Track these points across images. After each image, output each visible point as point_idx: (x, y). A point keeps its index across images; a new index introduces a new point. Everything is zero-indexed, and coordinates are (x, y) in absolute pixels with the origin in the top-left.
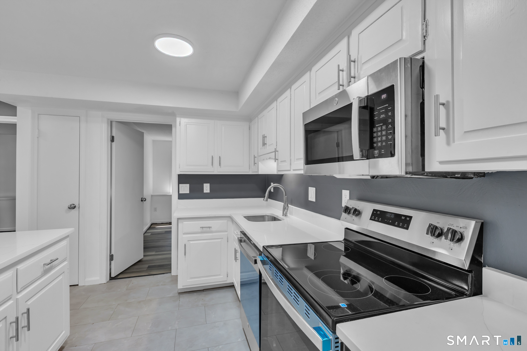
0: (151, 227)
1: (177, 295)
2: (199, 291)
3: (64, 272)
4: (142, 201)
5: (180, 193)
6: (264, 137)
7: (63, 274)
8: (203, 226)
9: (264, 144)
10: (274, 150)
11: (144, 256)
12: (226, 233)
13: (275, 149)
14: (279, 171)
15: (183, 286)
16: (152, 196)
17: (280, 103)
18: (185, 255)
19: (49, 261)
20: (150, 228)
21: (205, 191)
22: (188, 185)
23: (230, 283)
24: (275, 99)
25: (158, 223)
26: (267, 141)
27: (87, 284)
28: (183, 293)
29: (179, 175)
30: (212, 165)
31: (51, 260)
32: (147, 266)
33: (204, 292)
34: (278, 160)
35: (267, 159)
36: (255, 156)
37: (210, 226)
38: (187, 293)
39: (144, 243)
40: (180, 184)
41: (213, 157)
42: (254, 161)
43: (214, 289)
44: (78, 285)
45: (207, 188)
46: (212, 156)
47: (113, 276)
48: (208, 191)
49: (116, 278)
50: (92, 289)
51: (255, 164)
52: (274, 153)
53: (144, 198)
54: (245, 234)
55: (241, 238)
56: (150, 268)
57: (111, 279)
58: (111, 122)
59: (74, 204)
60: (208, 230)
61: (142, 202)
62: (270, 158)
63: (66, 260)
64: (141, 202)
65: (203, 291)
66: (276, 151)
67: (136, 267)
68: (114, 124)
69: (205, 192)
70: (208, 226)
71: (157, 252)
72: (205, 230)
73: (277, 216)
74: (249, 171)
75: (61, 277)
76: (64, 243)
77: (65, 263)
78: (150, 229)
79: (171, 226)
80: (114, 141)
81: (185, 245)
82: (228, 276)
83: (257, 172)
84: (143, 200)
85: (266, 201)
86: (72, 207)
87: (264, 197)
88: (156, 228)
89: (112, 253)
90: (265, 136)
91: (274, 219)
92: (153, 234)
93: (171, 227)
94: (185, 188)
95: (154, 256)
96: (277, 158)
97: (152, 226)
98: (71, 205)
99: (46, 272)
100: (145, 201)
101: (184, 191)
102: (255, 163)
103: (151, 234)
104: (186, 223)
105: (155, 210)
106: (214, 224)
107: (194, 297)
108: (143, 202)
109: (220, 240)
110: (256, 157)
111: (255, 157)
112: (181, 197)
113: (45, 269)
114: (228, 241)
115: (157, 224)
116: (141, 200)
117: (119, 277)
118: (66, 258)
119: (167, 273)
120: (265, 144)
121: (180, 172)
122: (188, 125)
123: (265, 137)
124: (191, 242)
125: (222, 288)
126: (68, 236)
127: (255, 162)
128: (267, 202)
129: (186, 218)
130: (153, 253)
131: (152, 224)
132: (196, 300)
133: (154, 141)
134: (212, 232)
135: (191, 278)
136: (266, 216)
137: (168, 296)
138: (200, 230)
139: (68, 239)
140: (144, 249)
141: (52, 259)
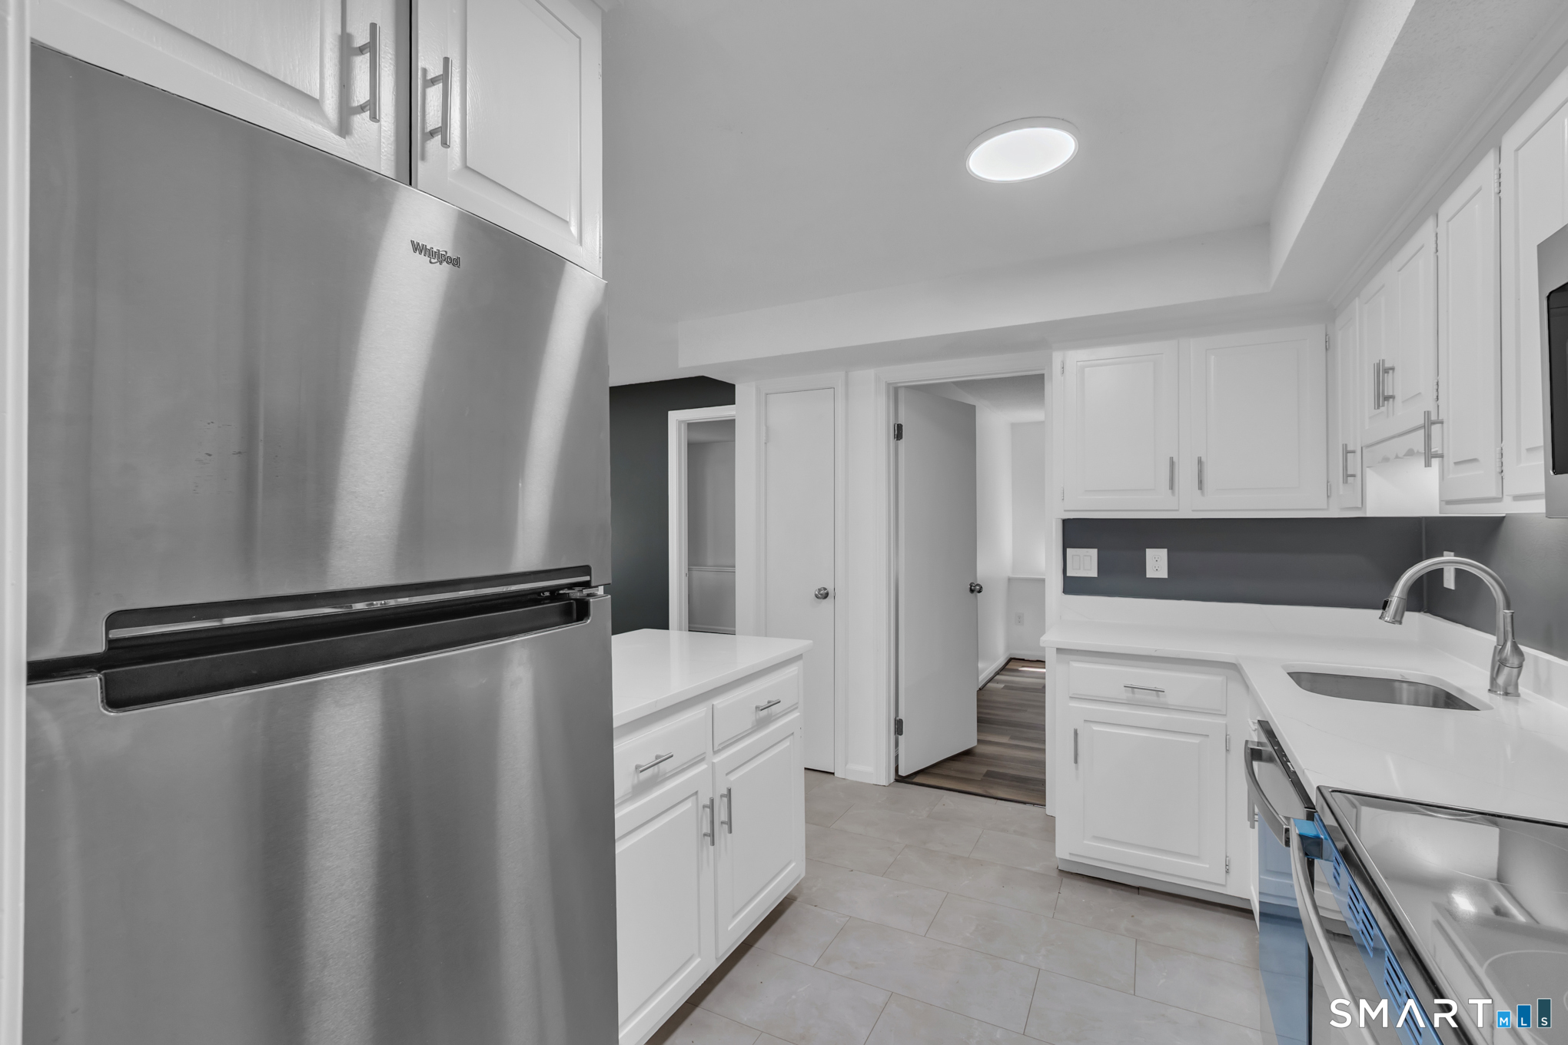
0: (1007, 667)
1: (1055, 874)
2: (1123, 888)
3: (793, 733)
4: (972, 591)
5: (1068, 575)
6: (1383, 371)
7: (791, 737)
8: (1135, 684)
9: (1383, 398)
10: (1421, 421)
11: (979, 741)
12: (1221, 721)
13: (1427, 414)
14: (1449, 502)
15: (1070, 854)
16: (1010, 580)
17: (1448, 221)
18: (1076, 761)
19: (764, 703)
20: (1003, 670)
21: (1150, 573)
22: (1094, 552)
23: (1241, 899)
24: (1430, 208)
25: (1026, 659)
26: (1396, 385)
27: (851, 777)
28: (1072, 873)
29: (1065, 522)
30: (1172, 487)
31: (769, 702)
32: (984, 770)
33: (1140, 896)
34: (1441, 456)
35: (1397, 457)
36: (1350, 448)
37: (1159, 687)
38: (1086, 879)
39: (978, 706)
40: (1068, 549)
41: (1174, 460)
42: (1345, 468)
43: (1180, 900)
44: (833, 774)
45: (1157, 563)
46: (1172, 459)
47: (903, 772)
48: (1163, 574)
49: (910, 780)
50: (858, 791)
51: (1350, 479)
52: (1421, 432)
53: (978, 585)
54: (1270, 734)
55: (1259, 744)
56: (992, 777)
57: (900, 779)
58: (896, 390)
59: (825, 589)
60: (1152, 697)
61: (973, 595)
62: (1410, 453)
63: (797, 708)
64: (969, 593)
65: (1137, 891)
66: (1429, 423)
67: (958, 765)
68: (902, 394)
69: (1149, 575)
70: (1152, 686)
71: (1012, 738)
72: (1139, 696)
73: (1460, 691)
74: (1325, 507)
75: (786, 744)
76: (792, 670)
77: (795, 715)
78: (1003, 672)
79: (1044, 670)
80: (901, 438)
81: (1076, 733)
82: (1231, 871)
83: (1357, 508)
84: (975, 589)
85: (1393, 623)
86: (821, 595)
87: (1385, 605)
88: (1021, 671)
89: (900, 717)
90: (1387, 365)
91: (1448, 700)
92: (1009, 687)
93: (1044, 673)
94: (1086, 562)
95: (1003, 748)
96: (1436, 448)
97: (1011, 666)
98: (820, 590)
99: (761, 724)
100: (980, 592)
101: (1080, 569)
102: (1347, 476)
103: (1006, 687)
104: (1078, 665)
105: (1020, 619)
106: (1178, 684)
107: (1107, 899)
108: (976, 596)
109: (1196, 740)
110: (1353, 452)
111: (1347, 452)
112: (1073, 586)
113: (758, 717)
114: (1227, 750)
115: (1023, 660)
116: (969, 590)
117: (917, 779)
118: (797, 703)
119: (1034, 804)
120: (1387, 398)
121: (1065, 511)
122: (1087, 369)
123: (1386, 371)
124: (1096, 728)
125: (1210, 906)
126: (799, 657)
127: (1349, 473)
128: (1397, 626)
129: (1078, 651)
130: (1005, 740)
131: (1011, 660)
132: (1112, 910)
133: (1014, 426)
134: (1165, 708)
135: (1096, 838)
136: (1405, 685)
137: (1028, 868)
138: (1125, 695)
139: (800, 663)
140: (978, 722)
141: (770, 699)
